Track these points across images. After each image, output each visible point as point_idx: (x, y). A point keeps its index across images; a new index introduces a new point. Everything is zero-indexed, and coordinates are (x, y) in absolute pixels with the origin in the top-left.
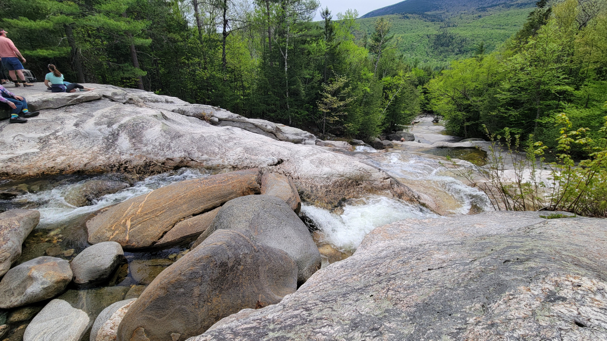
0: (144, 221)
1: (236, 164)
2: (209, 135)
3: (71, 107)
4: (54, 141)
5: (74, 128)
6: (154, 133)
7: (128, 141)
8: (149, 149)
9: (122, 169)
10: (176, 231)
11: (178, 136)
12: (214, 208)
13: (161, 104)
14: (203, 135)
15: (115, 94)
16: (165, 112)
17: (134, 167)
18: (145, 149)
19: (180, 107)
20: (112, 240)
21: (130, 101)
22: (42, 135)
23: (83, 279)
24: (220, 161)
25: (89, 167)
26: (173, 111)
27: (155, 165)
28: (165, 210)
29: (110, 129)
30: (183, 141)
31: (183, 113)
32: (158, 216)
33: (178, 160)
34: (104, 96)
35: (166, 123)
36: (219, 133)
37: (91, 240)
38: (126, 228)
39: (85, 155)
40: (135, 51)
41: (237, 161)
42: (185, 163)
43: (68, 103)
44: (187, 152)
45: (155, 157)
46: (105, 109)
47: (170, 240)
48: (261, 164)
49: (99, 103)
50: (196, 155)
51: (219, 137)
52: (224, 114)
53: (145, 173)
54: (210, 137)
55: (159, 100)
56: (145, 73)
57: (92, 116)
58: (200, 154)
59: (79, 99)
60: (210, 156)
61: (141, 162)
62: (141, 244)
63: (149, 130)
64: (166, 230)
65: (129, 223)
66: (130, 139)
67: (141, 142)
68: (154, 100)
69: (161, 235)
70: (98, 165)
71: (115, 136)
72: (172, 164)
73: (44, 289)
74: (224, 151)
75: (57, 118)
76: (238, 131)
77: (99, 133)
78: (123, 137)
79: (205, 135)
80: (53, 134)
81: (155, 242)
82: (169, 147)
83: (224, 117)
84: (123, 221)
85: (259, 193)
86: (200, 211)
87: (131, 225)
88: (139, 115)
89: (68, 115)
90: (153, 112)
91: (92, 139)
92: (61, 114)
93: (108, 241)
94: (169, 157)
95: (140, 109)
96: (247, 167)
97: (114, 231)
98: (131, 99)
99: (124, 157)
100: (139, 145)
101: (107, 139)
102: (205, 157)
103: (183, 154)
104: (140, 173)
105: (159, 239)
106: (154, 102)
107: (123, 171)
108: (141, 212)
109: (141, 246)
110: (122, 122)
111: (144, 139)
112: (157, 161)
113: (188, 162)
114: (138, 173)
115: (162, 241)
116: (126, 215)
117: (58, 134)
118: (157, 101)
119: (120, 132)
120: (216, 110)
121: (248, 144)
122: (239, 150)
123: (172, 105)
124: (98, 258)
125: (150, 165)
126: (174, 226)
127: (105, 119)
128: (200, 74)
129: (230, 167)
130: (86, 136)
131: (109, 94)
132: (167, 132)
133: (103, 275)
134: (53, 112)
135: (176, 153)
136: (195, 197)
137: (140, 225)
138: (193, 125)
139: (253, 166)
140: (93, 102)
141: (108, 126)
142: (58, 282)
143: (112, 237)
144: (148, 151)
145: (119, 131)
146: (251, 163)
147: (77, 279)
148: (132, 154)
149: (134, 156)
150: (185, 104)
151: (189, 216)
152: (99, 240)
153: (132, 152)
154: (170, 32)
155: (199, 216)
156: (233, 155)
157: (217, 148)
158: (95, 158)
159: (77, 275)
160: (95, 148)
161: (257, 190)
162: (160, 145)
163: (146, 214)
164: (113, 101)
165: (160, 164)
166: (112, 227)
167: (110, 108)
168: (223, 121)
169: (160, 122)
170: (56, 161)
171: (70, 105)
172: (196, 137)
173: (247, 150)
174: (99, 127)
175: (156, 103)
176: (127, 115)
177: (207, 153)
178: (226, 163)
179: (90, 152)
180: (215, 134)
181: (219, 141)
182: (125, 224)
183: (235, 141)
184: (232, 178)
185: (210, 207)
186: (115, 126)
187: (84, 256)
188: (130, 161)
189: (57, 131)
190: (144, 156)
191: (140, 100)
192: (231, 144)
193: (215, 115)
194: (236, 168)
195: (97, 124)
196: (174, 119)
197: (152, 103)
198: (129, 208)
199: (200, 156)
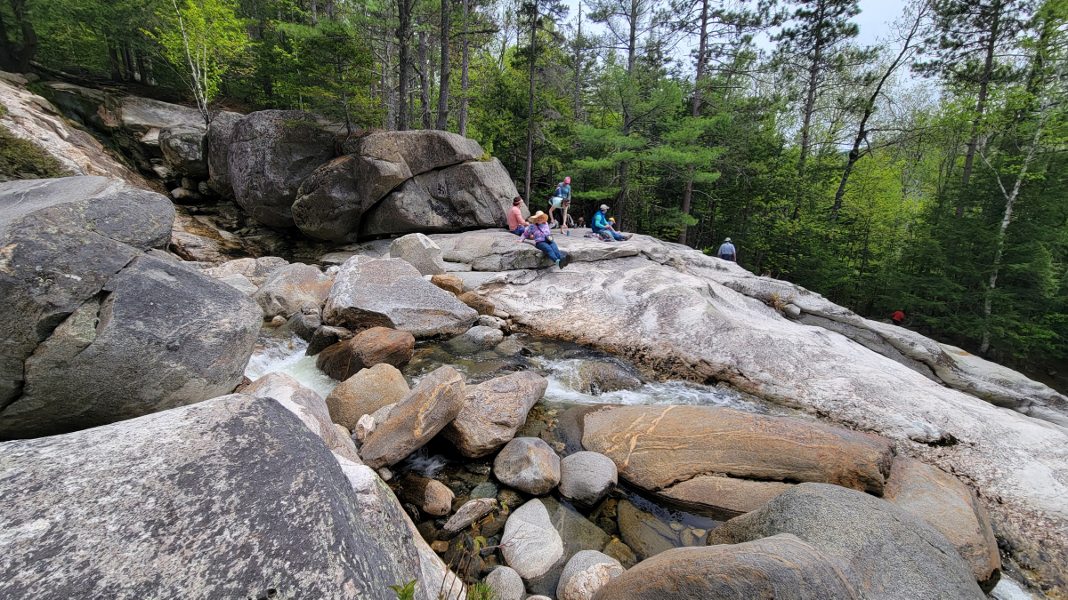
0: (654, 449)
1: (826, 409)
2: (782, 337)
3: (605, 262)
4: (578, 300)
5: (601, 288)
6: (693, 315)
7: (655, 319)
8: (681, 337)
9: (637, 356)
10: (693, 488)
11: (727, 328)
12: (769, 479)
13: (708, 270)
14: (771, 335)
15: (655, 250)
16: (713, 284)
17: (652, 359)
18: (673, 336)
19: (737, 279)
20: (607, 455)
21: (670, 263)
22: (571, 291)
23: (568, 491)
24: (792, 391)
25: (602, 342)
26: (725, 284)
27: (682, 364)
28: (686, 446)
29: (638, 298)
30: (733, 339)
31: (739, 289)
32: (674, 450)
33: (718, 368)
34: (643, 252)
35: (712, 302)
36: (802, 339)
37: (585, 443)
38: (629, 446)
39: (602, 325)
40: (690, 190)
41: (831, 404)
42: (728, 376)
43: (604, 257)
44: (737, 358)
45: (685, 353)
46: (639, 269)
47: (680, 498)
48: (890, 428)
49: (635, 260)
50: (750, 368)
51: (801, 346)
52: (815, 302)
53: (664, 372)
54: (783, 342)
55: (707, 264)
56: (694, 222)
57: (623, 276)
58: (759, 368)
59: (616, 253)
60: (776, 377)
61: (664, 354)
62: (640, 482)
63: (687, 309)
64: (680, 478)
65: (634, 442)
66: (660, 317)
67: (671, 324)
68: (700, 263)
69: (671, 481)
70: (612, 343)
71: (642, 308)
72: (705, 371)
73: (535, 480)
74: (806, 375)
75: (588, 274)
76: (839, 342)
77: (625, 300)
78: (651, 312)
79: (773, 337)
80: (580, 292)
81: (658, 489)
82: (709, 342)
83: (814, 309)
84: (628, 435)
85: (879, 494)
86: (743, 473)
87: (636, 446)
88: (677, 284)
89: (599, 271)
90: (697, 282)
91: (615, 306)
92: (593, 269)
93: (603, 453)
94: (705, 358)
95: (680, 276)
96: (851, 423)
97: (614, 444)
98: (672, 259)
99: (645, 341)
100: (668, 329)
101: (632, 310)
102: (766, 376)
103: (728, 360)
104: (657, 370)
105: (666, 487)
106: (699, 266)
107: (638, 359)
108: (654, 433)
109: (640, 484)
110: (655, 291)
111: (677, 321)
112: (686, 359)
113: (733, 376)
114: (655, 370)
115: (669, 492)
116: (633, 428)
117: (584, 292)
118: (703, 265)
119: (650, 304)
120: (801, 293)
121: (864, 375)
122: (840, 382)
123: (725, 273)
124: (590, 473)
125: (674, 363)
126: (692, 478)
127: (636, 283)
128: (782, 225)
129: (813, 410)
130: (610, 301)
131: (648, 250)
132: (712, 317)
133: (588, 499)
134: (586, 265)
135: (718, 355)
136: (739, 445)
137: (647, 452)
138: (752, 312)
139: (867, 427)
140: (628, 258)
141: (638, 294)
142: (547, 480)
143: (608, 451)
144: (677, 340)
145: (648, 302)
146: (865, 418)
147: (562, 487)
148: (655, 339)
149: (656, 343)
150: (746, 275)
151: (720, 473)
152: (596, 448)
153: (656, 336)
154: (750, 161)
155: (739, 481)
156: (826, 389)
157: (792, 366)
158: (612, 333)
159: (564, 483)
160: (615, 320)
161: (875, 486)
162: (696, 336)
163: (659, 439)
164: (650, 259)
165: (688, 365)
166: (613, 436)
167: (644, 268)
168: (808, 316)
169: (705, 299)
170: (574, 325)
171: (604, 259)
172: (757, 337)
173: (858, 387)
174: (627, 293)
175: (702, 268)
176: (662, 282)
177: (771, 371)
178: (806, 400)
179: (608, 323)
180: (793, 339)
181: (798, 354)
182: (628, 441)
183: (834, 363)
184: (821, 438)
185: (763, 474)
186: (645, 295)
187: (577, 461)
188: (651, 349)
189: (584, 289)
190: (670, 346)
191: (682, 261)
192: (823, 366)
193: (797, 302)
194: (825, 416)
195: (626, 288)
196: (723, 298)
197: (696, 268)
198: (639, 420)
199: (756, 372)
